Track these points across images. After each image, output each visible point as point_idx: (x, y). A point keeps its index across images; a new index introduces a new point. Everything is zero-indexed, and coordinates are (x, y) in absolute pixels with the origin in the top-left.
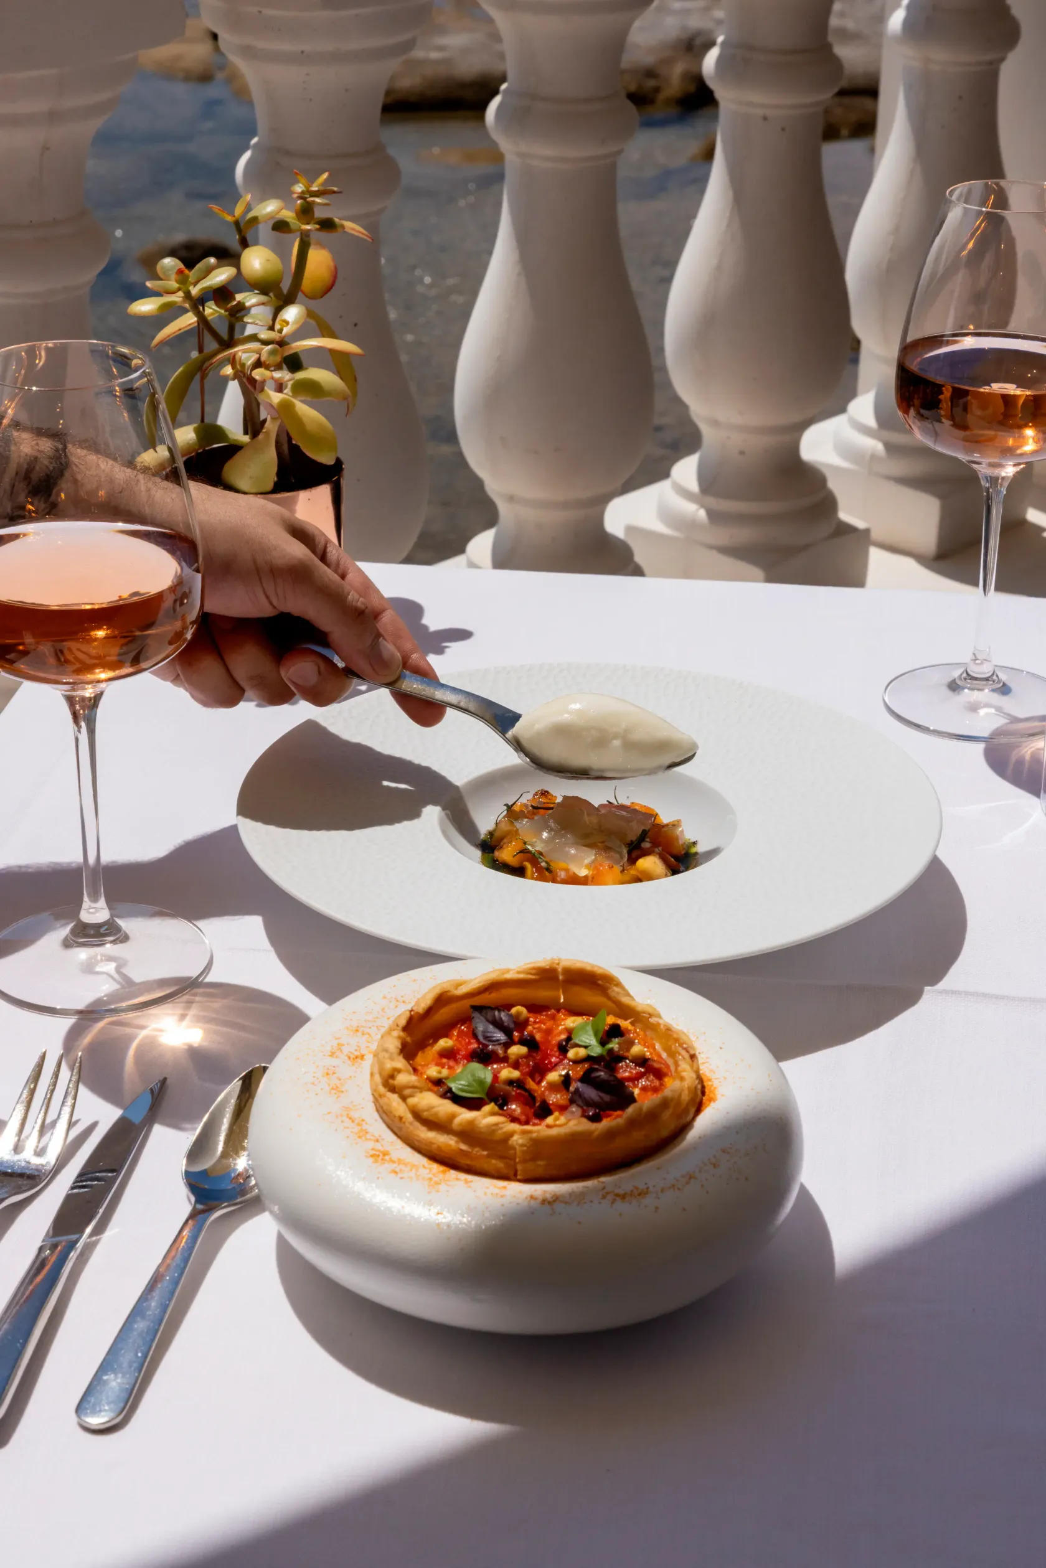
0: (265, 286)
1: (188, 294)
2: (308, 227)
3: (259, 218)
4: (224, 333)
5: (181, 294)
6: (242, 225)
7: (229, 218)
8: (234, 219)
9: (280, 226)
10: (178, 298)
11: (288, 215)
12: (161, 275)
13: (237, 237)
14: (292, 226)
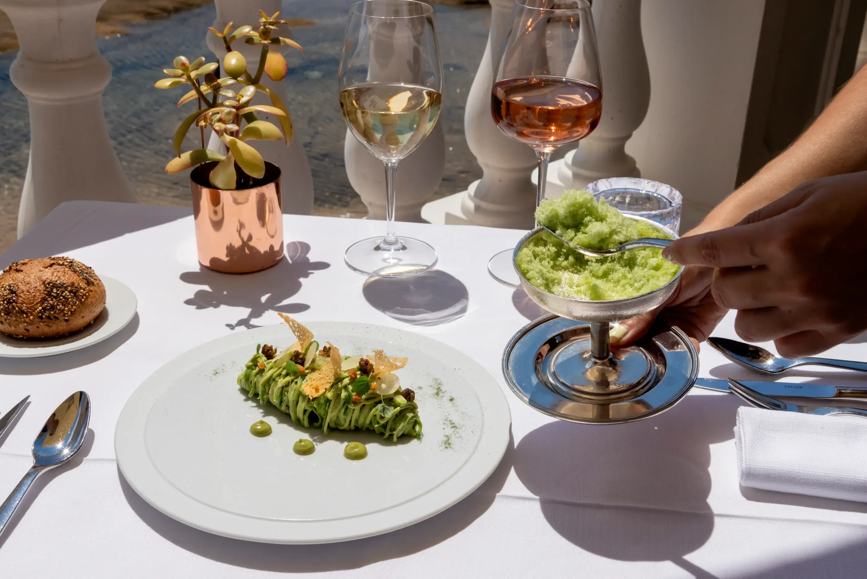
0: (234, 75)
1: (189, 78)
2: (266, 42)
3: (236, 36)
4: (211, 100)
5: (185, 77)
6: (227, 40)
7: (220, 35)
8: (222, 35)
9: (249, 40)
10: (183, 80)
11: (255, 35)
12: (176, 66)
13: (225, 46)
14: (255, 41)
